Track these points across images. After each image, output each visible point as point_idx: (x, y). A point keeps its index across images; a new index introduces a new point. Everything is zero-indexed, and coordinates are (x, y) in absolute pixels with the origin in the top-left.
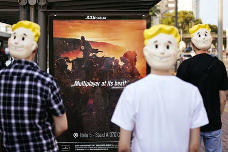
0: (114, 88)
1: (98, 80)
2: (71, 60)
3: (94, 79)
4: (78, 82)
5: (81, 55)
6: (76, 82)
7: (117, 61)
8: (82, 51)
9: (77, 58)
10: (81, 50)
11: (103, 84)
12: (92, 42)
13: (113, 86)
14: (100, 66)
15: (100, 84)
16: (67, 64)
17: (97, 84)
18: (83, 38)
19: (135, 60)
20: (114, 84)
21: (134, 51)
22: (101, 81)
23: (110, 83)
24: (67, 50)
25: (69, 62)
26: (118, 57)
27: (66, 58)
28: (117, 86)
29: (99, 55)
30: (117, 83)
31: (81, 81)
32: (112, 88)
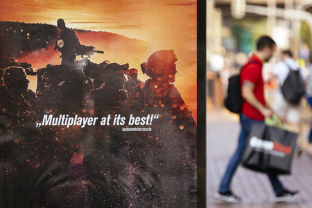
0: (128, 129)
1: (92, 112)
2: (35, 70)
3: (84, 111)
4: (51, 116)
5: (57, 60)
6: (45, 116)
7: (133, 73)
8: (60, 50)
9: (49, 65)
10: (57, 47)
11: (105, 121)
12: (81, 31)
13: (126, 125)
14: (98, 83)
15: (98, 122)
16: (28, 77)
17: (91, 121)
18: (61, 22)
19: (174, 71)
20: (127, 121)
21: (172, 51)
22: (100, 115)
23: (119, 120)
24: (28, 48)
25: (32, 73)
26: (135, 64)
27: (26, 65)
28: (134, 126)
29: (96, 59)
30: (134, 120)
31: (56, 116)
32: (124, 130)
